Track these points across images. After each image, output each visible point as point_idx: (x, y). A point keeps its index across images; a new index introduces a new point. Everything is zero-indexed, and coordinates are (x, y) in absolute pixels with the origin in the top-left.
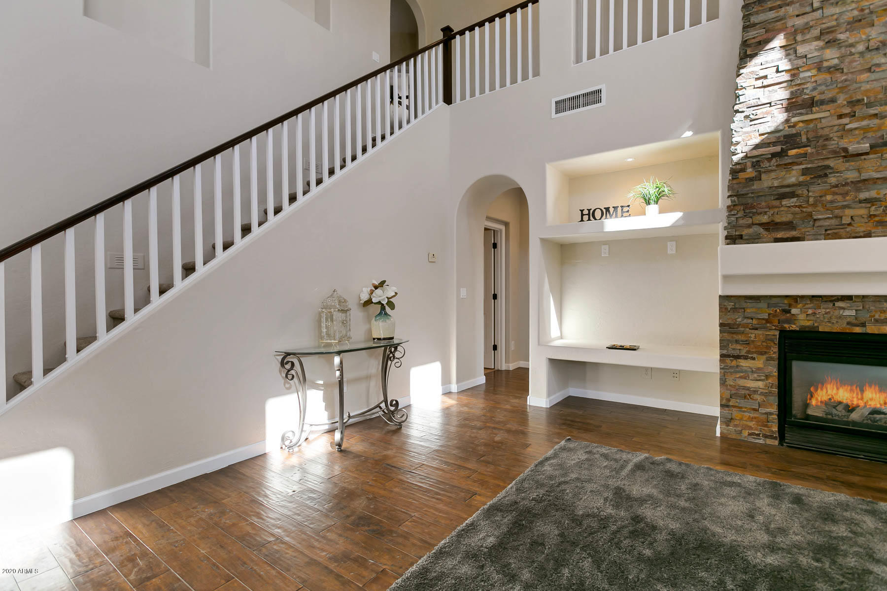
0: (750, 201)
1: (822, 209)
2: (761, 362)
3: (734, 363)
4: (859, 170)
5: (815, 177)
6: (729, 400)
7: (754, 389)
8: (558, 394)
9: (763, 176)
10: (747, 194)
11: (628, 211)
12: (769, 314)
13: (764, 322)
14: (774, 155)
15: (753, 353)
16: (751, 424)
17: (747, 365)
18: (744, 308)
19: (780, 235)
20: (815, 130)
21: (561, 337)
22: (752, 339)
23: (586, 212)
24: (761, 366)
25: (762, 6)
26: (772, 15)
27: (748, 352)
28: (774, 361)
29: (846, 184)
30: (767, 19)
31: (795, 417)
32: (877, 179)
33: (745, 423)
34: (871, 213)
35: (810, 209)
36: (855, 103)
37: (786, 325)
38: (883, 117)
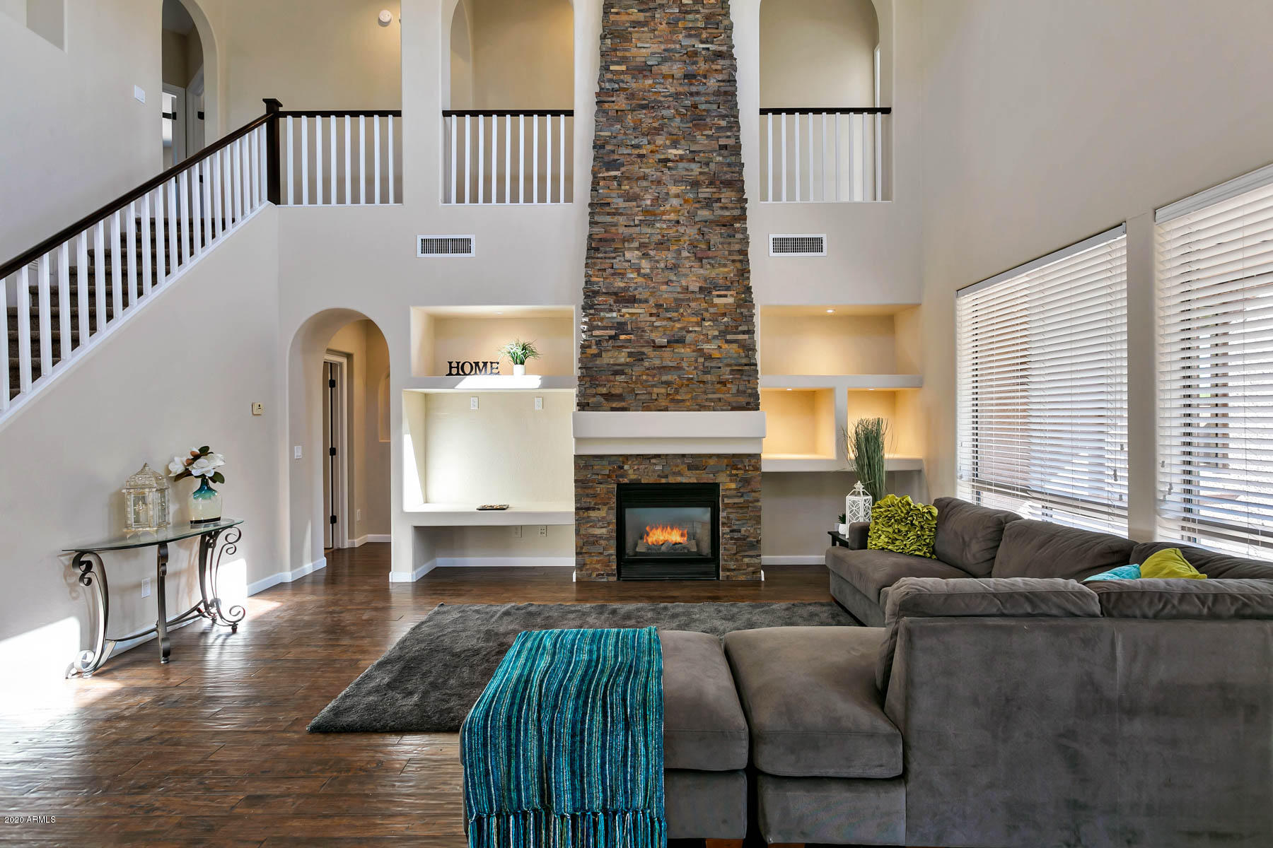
0: (594, 374)
1: (641, 387)
2: (605, 511)
3: (586, 514)
4: (661, 358)
5: (636, 360)
6: (582, 548)
7: (600, 536)
8: (424, 566)
9: (603, 354)
10: (592, 367)
12: (610, 470)
13: (606, 477)
14: (611, 337)
15: (599, 504)
16: (598, 566)
17: (595, 515)
18: (592, 466)
19: (614, 405)
20: (636, 322)
21: (426, 501)
22: (598, 492)
23: (454, 365)
24: (604, 515)
25: (603, 209)
26: (608, 219)
27: (595, 504)
28: (613, 509)
29: (654, 368)
31: (628, 554)
32: (671, 367)
33: (594, 566)
34: (668, 393)
35: (633, 386)
36: (659, 306)
37: (621, 479)
38: (674, 321)
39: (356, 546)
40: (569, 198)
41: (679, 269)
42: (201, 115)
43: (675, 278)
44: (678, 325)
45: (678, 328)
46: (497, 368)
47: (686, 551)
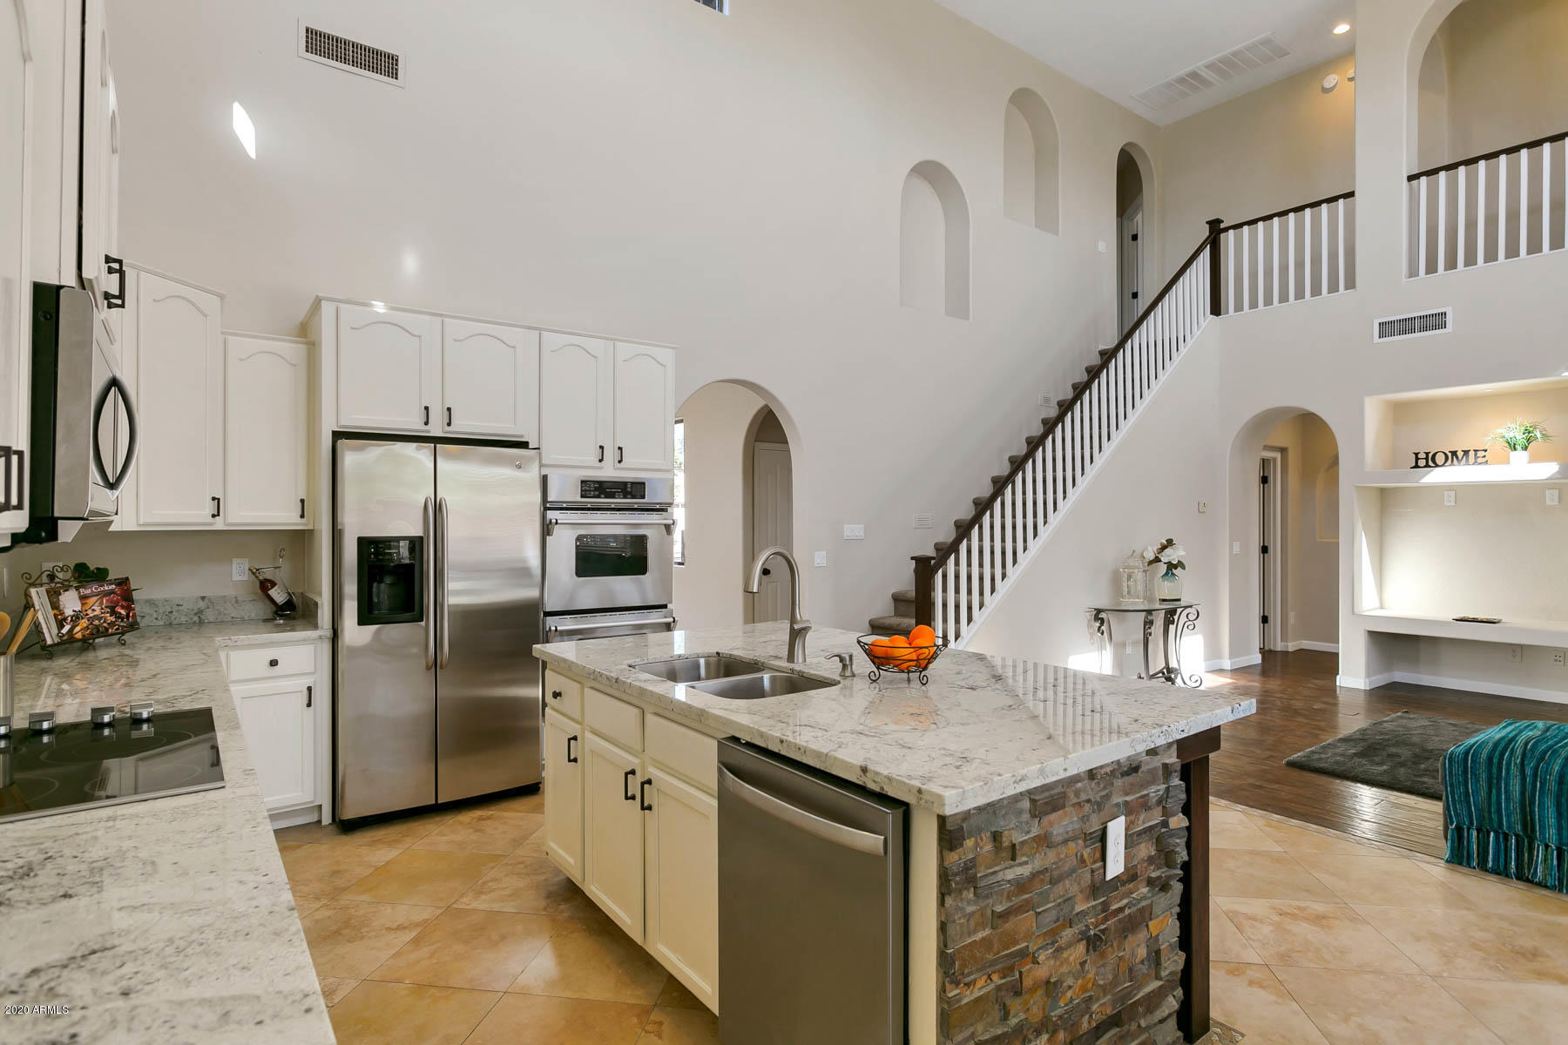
8: (1379, 677)
11: (1484, 456)
21: (1382, 607)
23: (1422, 455)
39: (1291, 649)
42: (1135, 238)
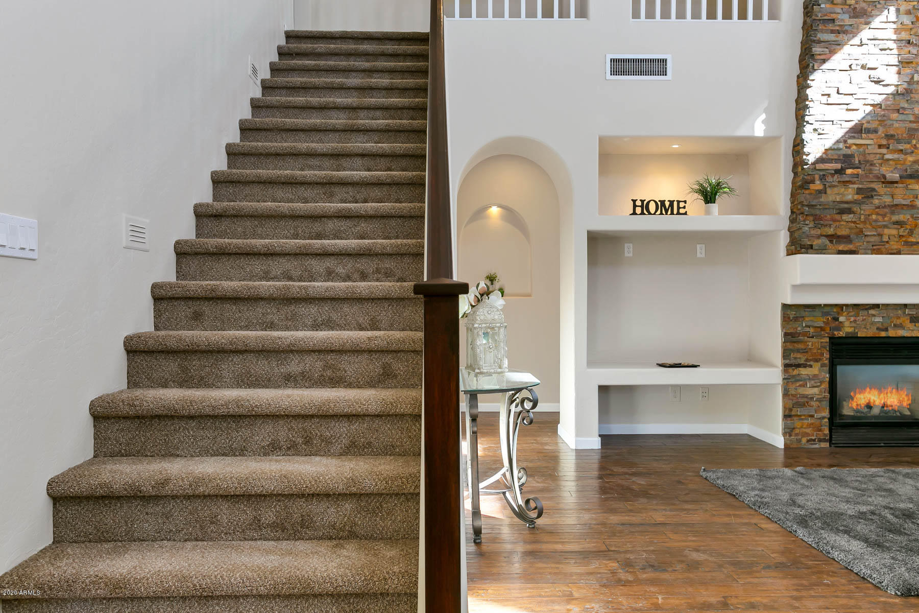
0: (818, 212)
1: (870, 227)
2: (817, 369)
3: (796, 372)
4: (893, 195)
5: (865, 197)
6: (791, 410)
7: (812, 396)
9: (829, 191)
10: (816, 205)
12: (823, 322)
13: (819, 330)
14: (836, 172)
15: (810, 360)
16: (809, 431)
17: (806, 373)
18: (803, 317)
19: (840, 248)
20: (864, 154)
22: (810, 347)
23: (638, 203)
24: (817, 372)
25: (826, 26)
26: (832, 37)
27: (807, 360)
28: (826, 367)
29: (885, 207)
30: (829, 40)
32: (904, 205)
33: (804, 430)
34: (900, 234)
35: (861, 226)
36: (889, 137)
37: (836, 333)
38: (906, 154)
40: (773, 16)
41: (912, 95)
43: (906, 105)
44: (910, 158)
45: (910, 161)
46: (684, 207)
47: (898, 414)
